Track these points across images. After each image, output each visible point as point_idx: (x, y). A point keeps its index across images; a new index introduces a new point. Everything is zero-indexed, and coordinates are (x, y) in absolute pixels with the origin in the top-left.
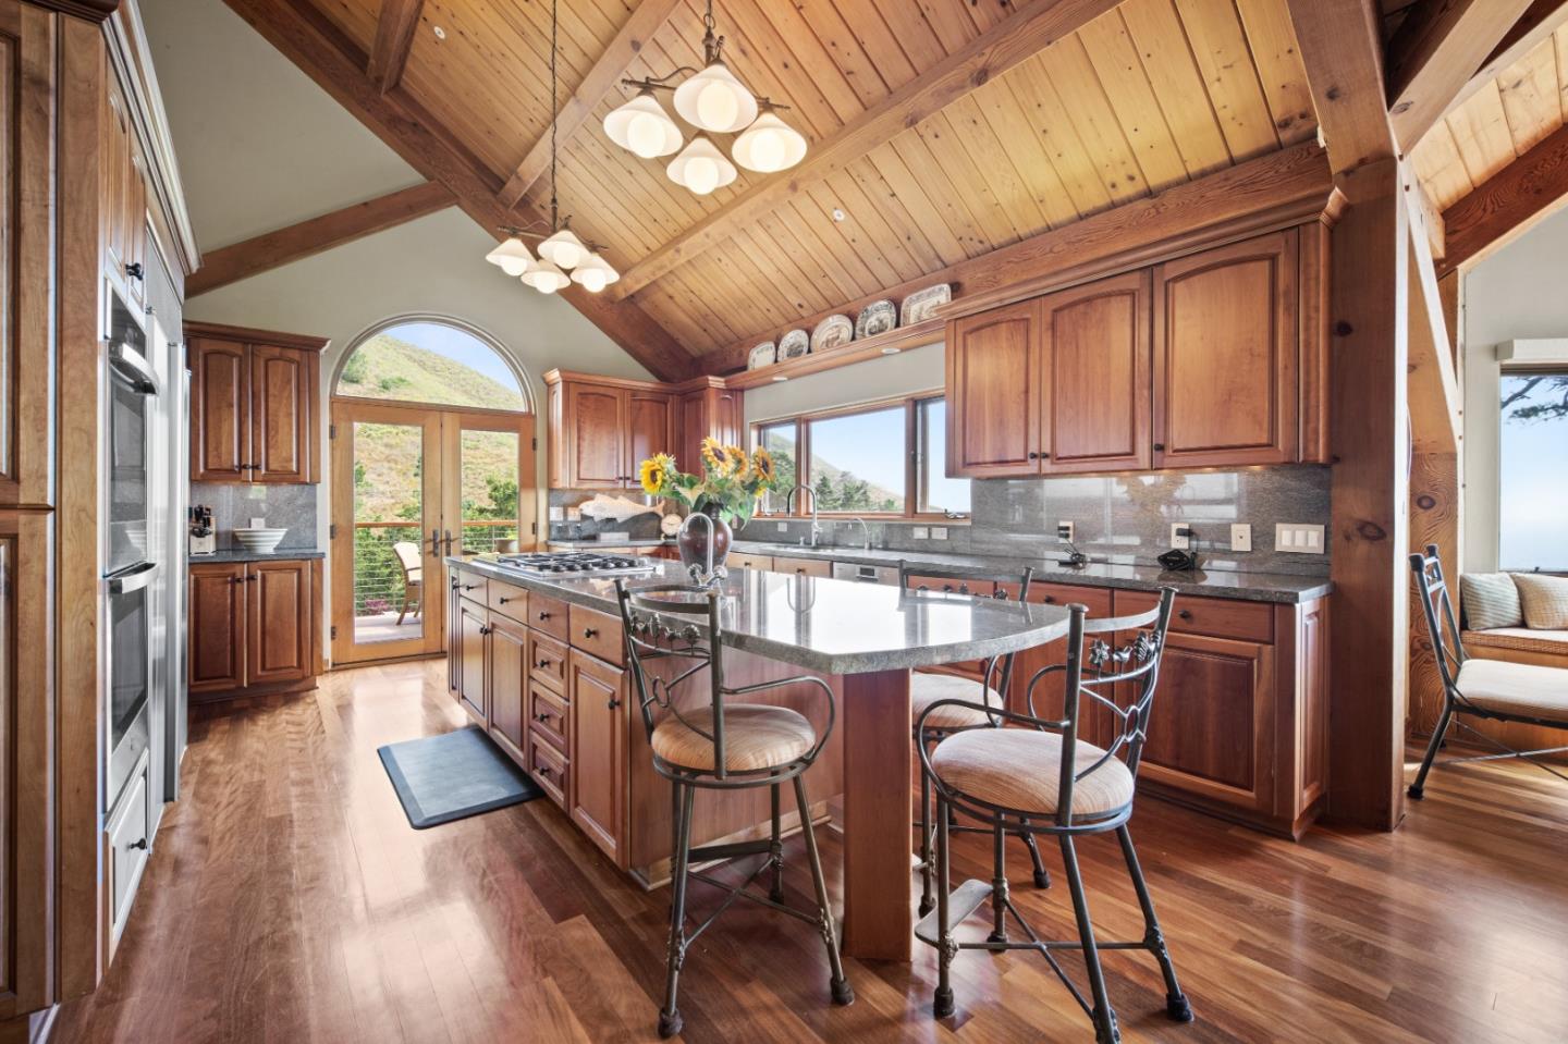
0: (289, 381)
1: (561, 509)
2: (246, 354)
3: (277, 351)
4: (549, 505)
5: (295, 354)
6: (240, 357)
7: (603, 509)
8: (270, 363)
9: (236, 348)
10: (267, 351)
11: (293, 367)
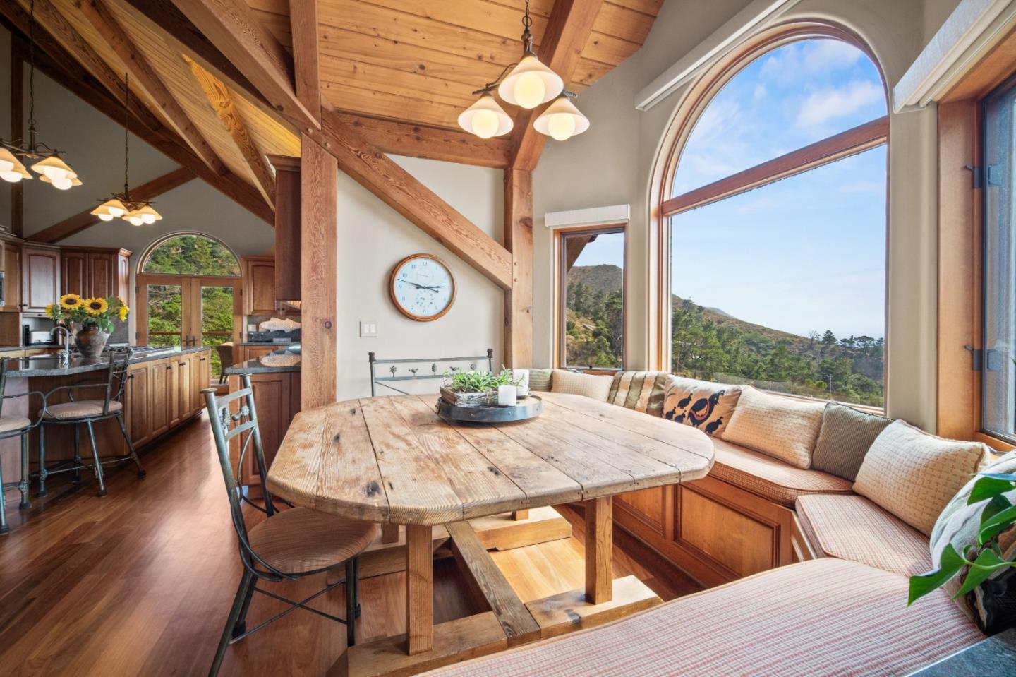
0: (104, 269)
1: (255, 326)
2: (85, 258)
3: (99, 255)
4: (249, 323)
5: (106, 256)
6: (83, 259)
7: (274, 326)
8: (96, 261)
9: (81, 255)
10: (94, 255)
11: (107, 262)
